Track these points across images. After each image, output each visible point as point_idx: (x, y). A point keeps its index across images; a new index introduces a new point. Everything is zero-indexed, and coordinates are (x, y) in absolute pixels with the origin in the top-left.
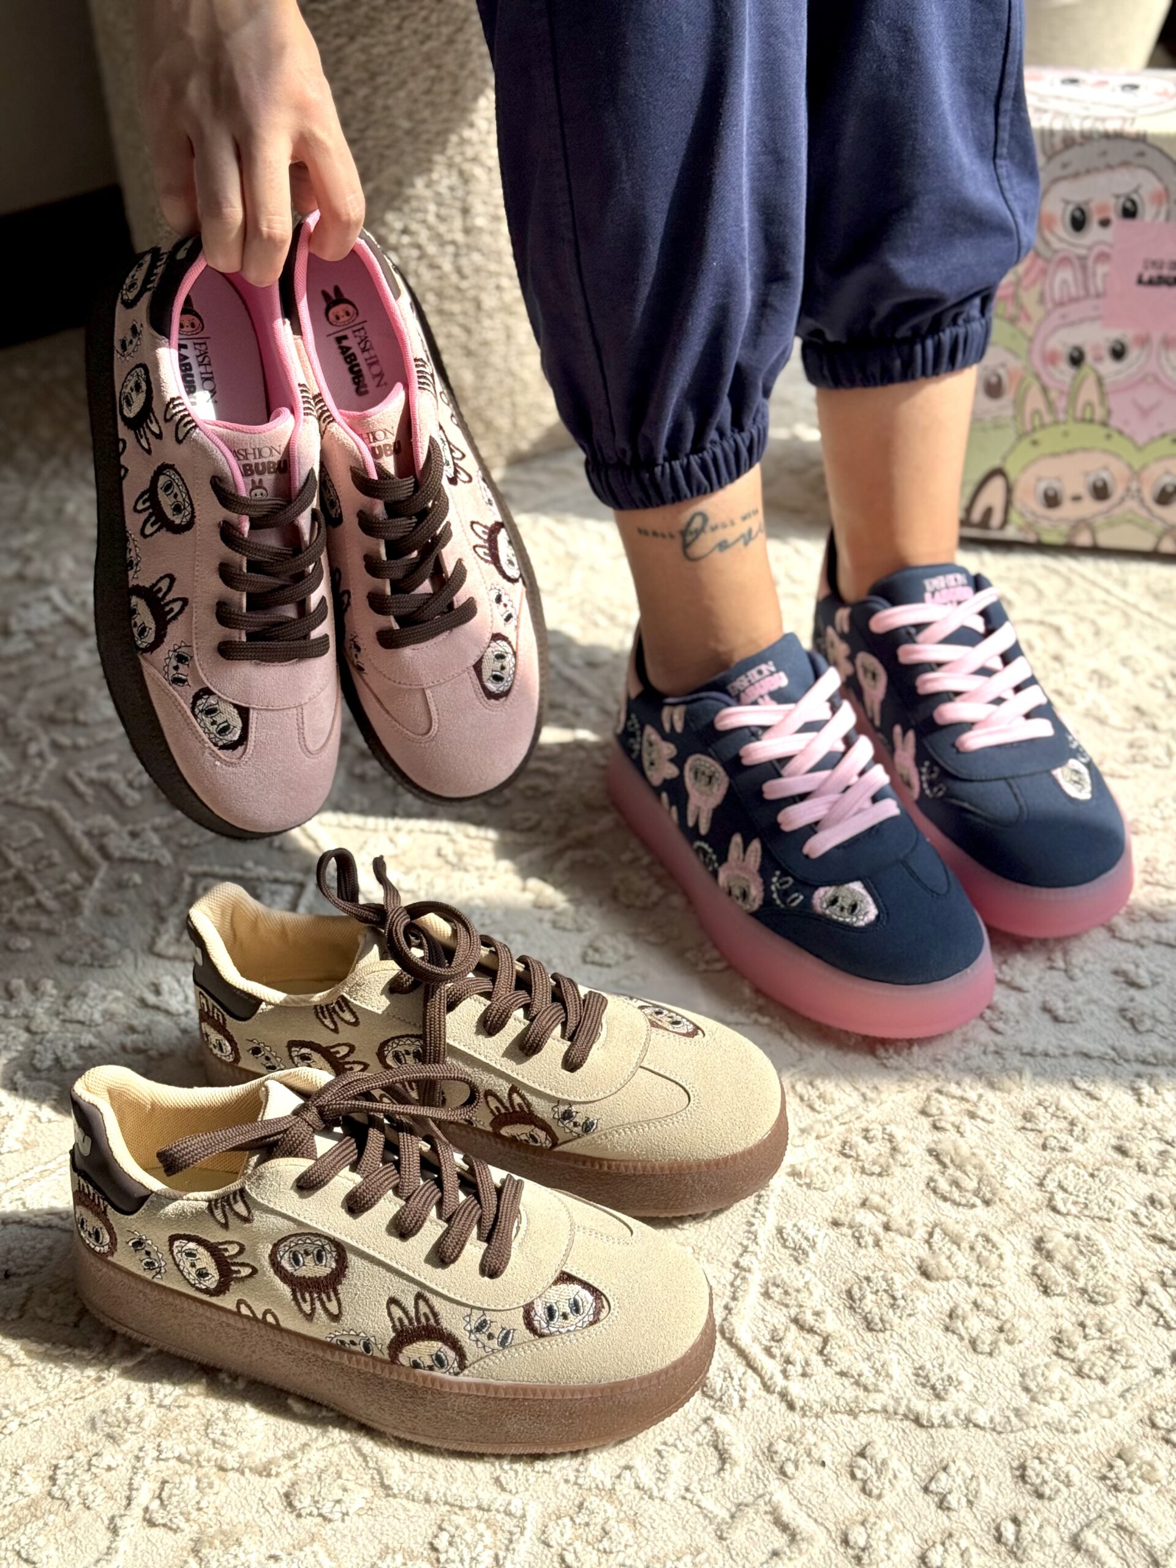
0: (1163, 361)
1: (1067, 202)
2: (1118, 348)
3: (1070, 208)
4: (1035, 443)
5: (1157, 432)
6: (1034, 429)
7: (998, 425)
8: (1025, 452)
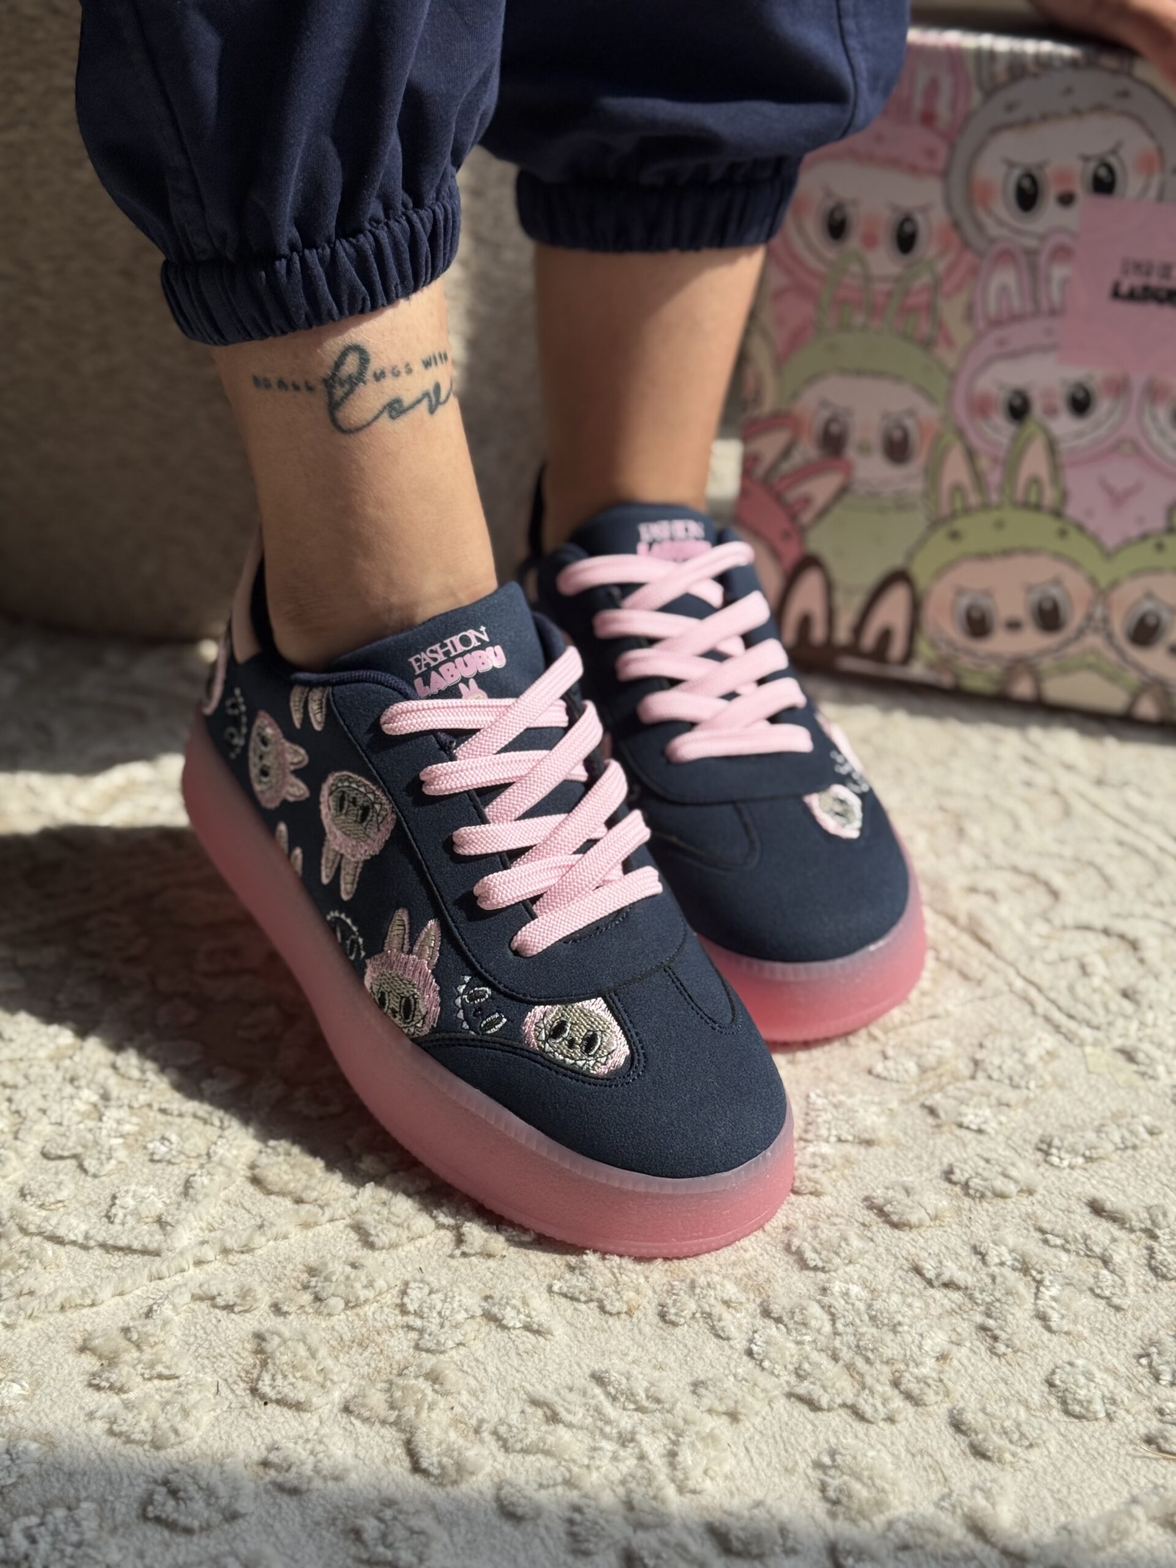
0: (1147, 421)
1: (1011, 165)
2: (1080, 395)
3: (1016, 173)
4: (955, 536)
5: (1134, 531)
6: (954, 515)
7: (901, 504)
8: (940, 547)
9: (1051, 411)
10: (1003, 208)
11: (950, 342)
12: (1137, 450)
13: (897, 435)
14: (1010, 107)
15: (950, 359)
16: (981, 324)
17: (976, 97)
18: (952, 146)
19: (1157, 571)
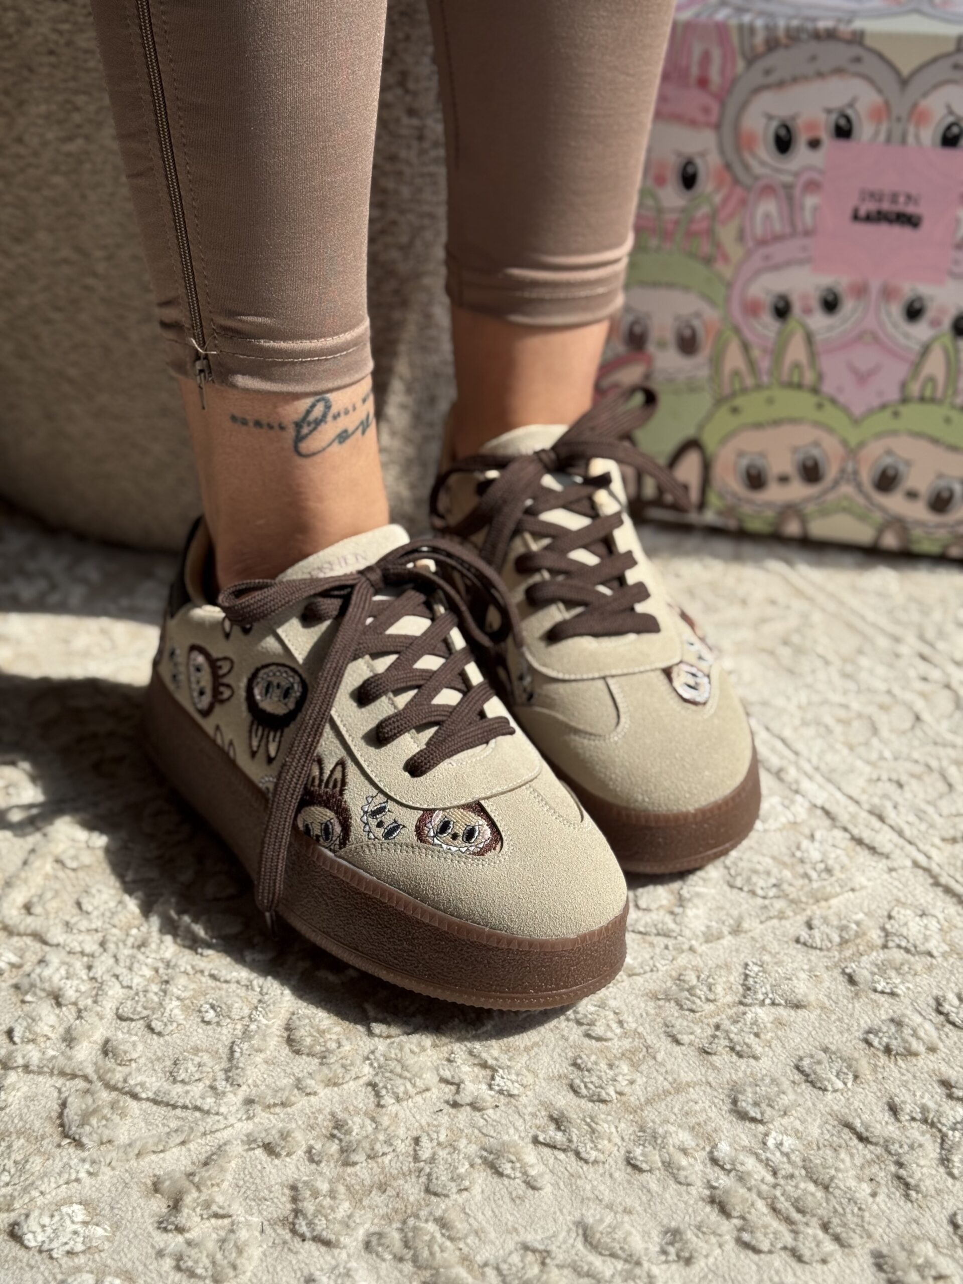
0: (883, 316)
1: (770, 117)
2: (830, 298)
3: (774, 124)
4: (735, 410)
5: (876, 402)
6: (734, 395)
7: (692, 387)
8: (724, 420)
9: (808, 311)
10: (765, 151)
11: (726, 259)
12: (876, 339)
13: (687, 333)
14: (768, 72)
15: (727, 272)
16: (750, 244)
17: (741, 64)
18: (723, 104)
19: (894, 433)
